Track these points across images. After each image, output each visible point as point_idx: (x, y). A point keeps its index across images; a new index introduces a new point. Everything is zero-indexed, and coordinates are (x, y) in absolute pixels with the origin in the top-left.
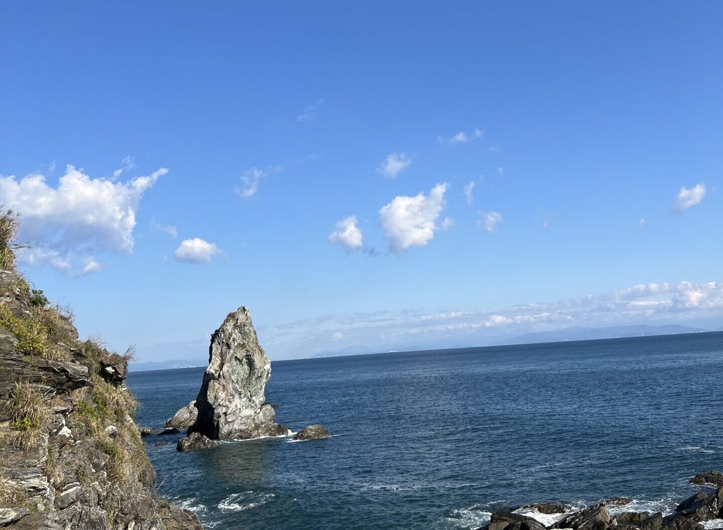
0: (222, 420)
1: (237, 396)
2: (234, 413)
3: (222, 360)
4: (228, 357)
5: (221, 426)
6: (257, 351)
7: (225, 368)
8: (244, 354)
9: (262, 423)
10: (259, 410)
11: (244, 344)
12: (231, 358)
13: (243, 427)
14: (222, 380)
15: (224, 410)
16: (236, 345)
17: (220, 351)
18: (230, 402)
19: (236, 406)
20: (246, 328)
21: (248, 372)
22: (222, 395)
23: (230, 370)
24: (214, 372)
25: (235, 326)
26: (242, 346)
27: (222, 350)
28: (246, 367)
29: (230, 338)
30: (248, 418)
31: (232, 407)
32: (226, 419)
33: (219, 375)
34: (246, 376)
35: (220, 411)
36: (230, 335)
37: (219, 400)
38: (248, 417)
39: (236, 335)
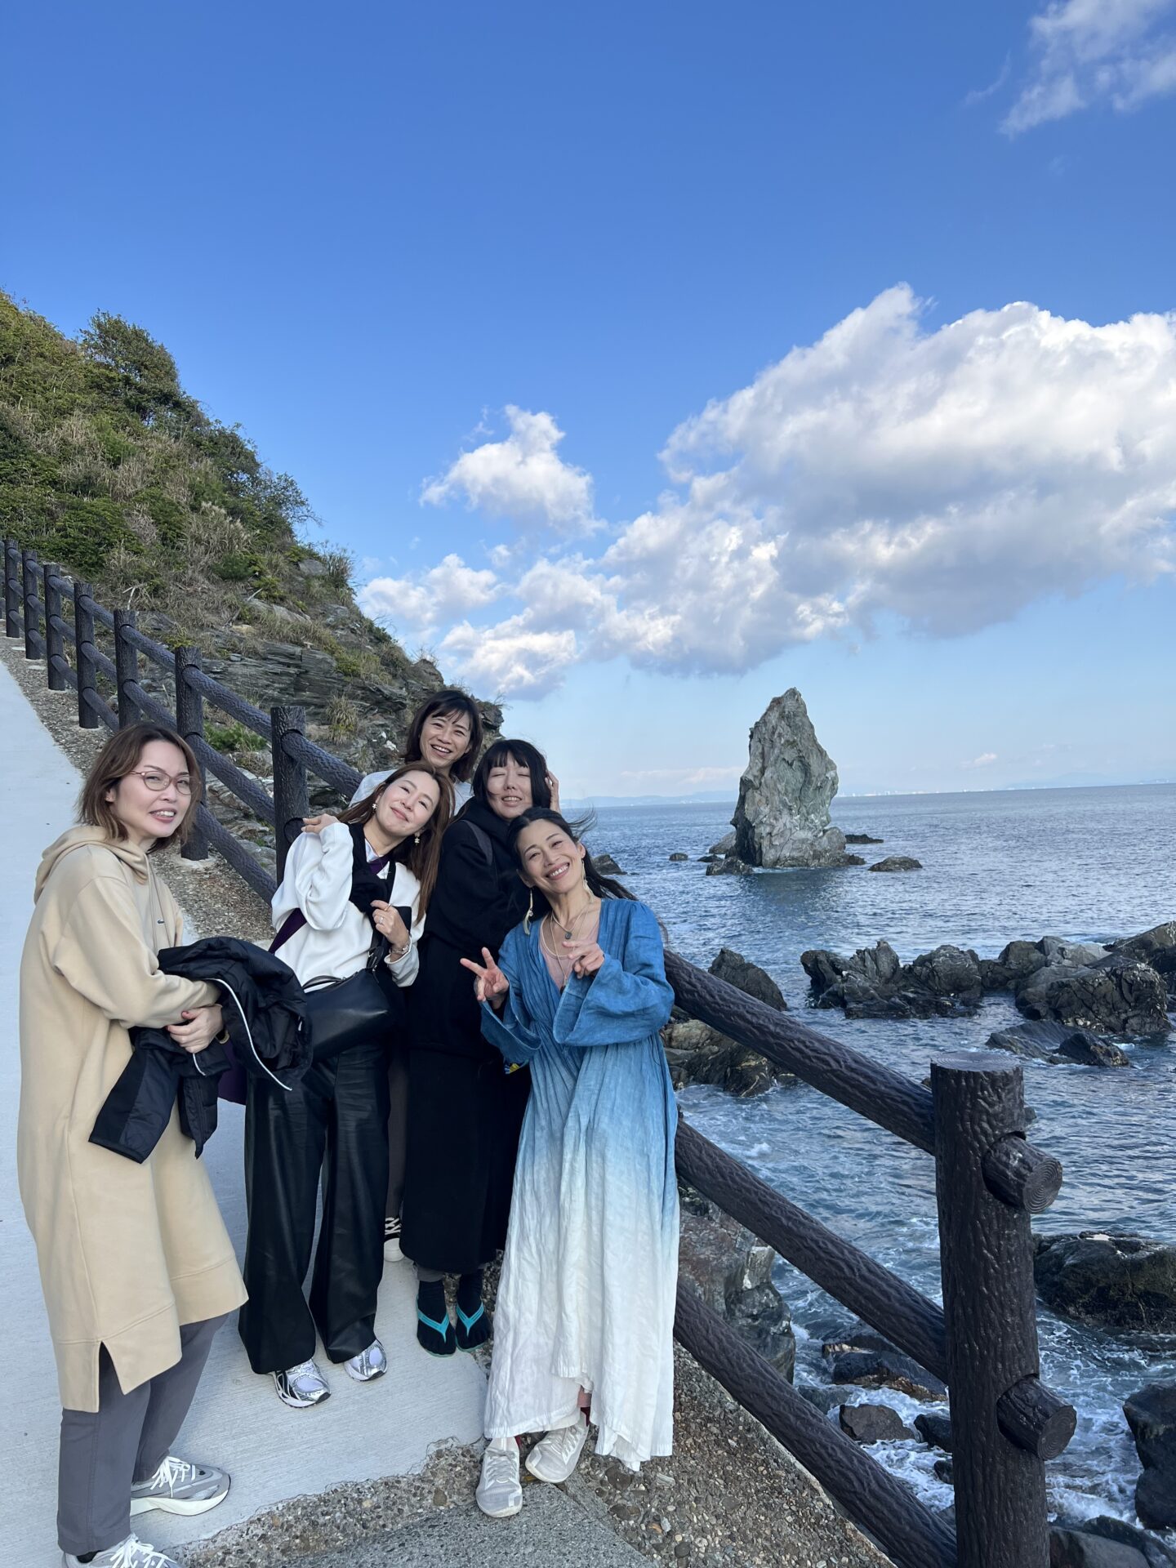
0: (765, 843)
1: (786, 811)
2: (782, 834)
3: (763, 763)
4: (772, 759)
5: (764, 850)
6: (815, 751)
7: (768, 774)
8: (795, 755)
9: (826, 852)
10: (821, 834)
11: (794, 741)
12: (776, 760)
13: (796, 854)
14: (764, 790)
15: (768, 829)
16: (782, 742)
17: (760, 750)
18: (776, 819)
19: (785, 825)
20: (798, 719)
21: (802, 781)
22: (765, 810)
23: (775, 777)
24: (752, 779)
25: (782, 716)
26: (792, 744)
27: (763, 749)
28: (799, 775)
29: (773, 733)
30: (803, 843)
31: (779, 826)
32: (771, 841)
33: (760, 784)
34: (800, 786)
35: (764, 830)
36: (774, 729)
37: (761, 817)
38: (803, 841)
39: (783, 728)
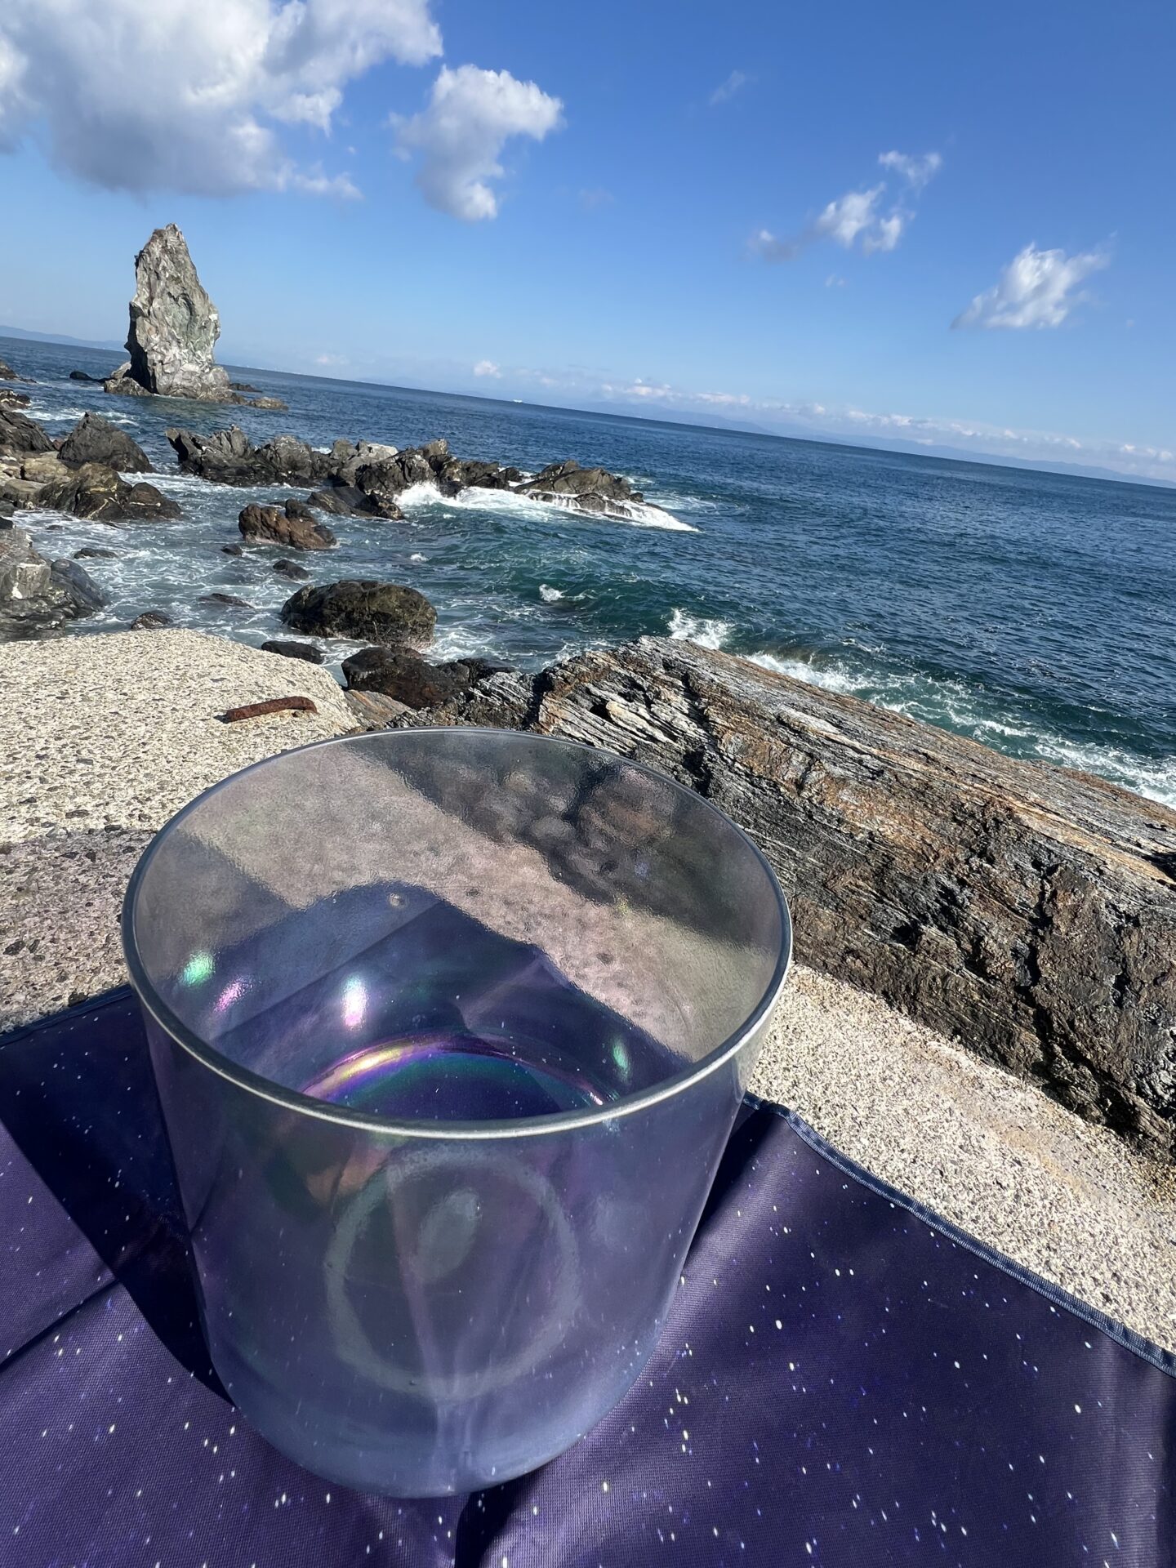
0: (158, 369)
1: (174, 343)
2: (172, 363)
3: (150, 292)
4: (158, 290)
5: (157, 376)
6: (198, 292)
7: (155, 304)
8: (180, 292)
9: (213, 386)
10: (208, 370)
11: (178, 278)
12: (162, 292)
13: (186, 383)
14: (152, 318)
15: (159, 357)
16: (167, 275)
17: (146, 280)
18: (166, 349)
19: (174, 355)
20: (180, 256)
21: (187, 317)
22: (156, 338)
23: (162, 308)
24: (141, 306)
25: (165, 250)
26: (177, 280)
27: (149, 279)
28: (184, 310)
29: (158, 265)
30: (192, 375)
31: (169, 356)
32: (163, 370)
33: (149, 312)
34: (186, 322)
35: (154, 357)
36: (159, 260)
37: (152, 344)
38: (192, 373)
39: (166, 261)
